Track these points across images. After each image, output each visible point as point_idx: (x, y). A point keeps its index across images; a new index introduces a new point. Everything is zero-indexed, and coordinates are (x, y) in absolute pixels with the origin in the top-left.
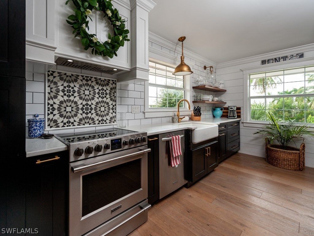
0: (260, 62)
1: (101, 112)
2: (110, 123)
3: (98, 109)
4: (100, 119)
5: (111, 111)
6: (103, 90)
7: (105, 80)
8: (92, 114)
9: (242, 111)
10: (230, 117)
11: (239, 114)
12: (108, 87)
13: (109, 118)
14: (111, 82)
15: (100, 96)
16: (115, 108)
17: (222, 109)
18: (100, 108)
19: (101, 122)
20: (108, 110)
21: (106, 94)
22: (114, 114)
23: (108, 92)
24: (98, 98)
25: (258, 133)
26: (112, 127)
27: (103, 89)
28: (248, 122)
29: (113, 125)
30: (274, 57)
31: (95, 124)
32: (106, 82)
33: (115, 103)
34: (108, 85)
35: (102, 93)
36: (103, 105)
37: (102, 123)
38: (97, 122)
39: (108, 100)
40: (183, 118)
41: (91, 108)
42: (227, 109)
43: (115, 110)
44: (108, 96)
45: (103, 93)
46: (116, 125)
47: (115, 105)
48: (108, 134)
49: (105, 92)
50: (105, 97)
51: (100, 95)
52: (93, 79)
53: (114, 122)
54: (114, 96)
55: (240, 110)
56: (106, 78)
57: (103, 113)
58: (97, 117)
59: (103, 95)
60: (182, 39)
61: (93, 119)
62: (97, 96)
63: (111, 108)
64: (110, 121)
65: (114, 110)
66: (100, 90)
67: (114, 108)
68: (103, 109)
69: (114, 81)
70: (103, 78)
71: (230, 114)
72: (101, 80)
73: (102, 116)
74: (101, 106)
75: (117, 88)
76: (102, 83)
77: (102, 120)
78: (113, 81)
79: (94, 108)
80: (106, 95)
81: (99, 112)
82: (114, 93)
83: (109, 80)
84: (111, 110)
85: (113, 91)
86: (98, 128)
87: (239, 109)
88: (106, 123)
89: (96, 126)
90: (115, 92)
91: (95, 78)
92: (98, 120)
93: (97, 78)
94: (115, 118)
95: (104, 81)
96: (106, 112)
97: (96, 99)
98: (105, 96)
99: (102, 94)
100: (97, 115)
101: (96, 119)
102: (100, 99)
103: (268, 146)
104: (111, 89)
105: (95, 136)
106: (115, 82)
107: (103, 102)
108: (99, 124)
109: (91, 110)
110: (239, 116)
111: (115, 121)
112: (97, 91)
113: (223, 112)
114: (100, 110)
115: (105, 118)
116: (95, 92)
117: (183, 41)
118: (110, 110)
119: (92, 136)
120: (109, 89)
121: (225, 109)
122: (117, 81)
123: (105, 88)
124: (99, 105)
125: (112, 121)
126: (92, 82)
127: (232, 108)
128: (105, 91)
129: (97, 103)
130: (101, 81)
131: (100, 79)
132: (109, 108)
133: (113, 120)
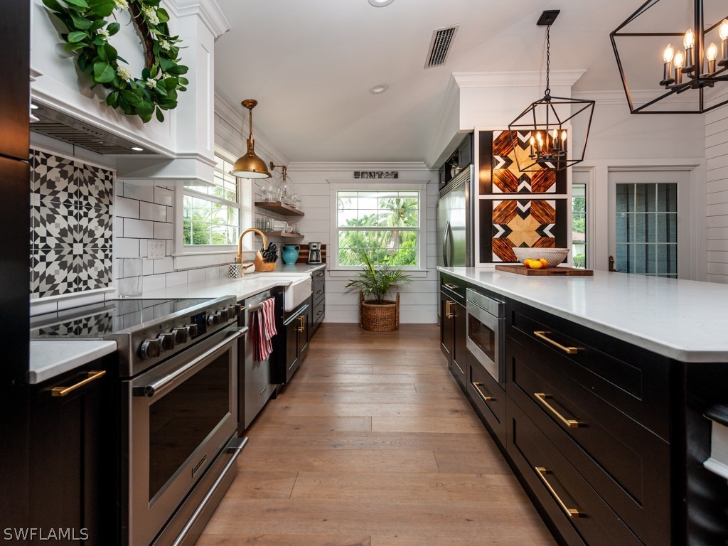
0: (352, 174)
1: (75, 256)
2: (97, 287)
3: (67, 249)
4: (72, 276)
5: (100, 255)
6: (81, 194)
7: (85, 167)
8: (48, 264)
9: (327, 251)
10: (311, 261)
11: (324, 257)
12: (92, 188)
13: (95, 275)
14: (101, 175)
15: (71, 213)
16: (111, 246)
17: (297, 248)
18: (71, 245)
19: (75, 286)
20: (92, 253)
21: (89, 207)
22: (107, 262)
23: (93, 201)
24: (66, 218)
25: (350, 285)
26: (100, 298)
27: (78, 193)
28: (336, 269)
29: (104, 293)
30: (369, 170)
31: (57, 293)
32: (87, 174)
33: (110, 233)
34: (92, 181)
35: (76, 202)
36: (78, 236)
37: (76, 290)
38: (62, 287)
39: (94, 225)
40: (248, 267)
41: (47, 246)
42: (307, 247)
43: (111, 251)
44: (92, 213)
45: (81, 203)
46: (114, 291)
47: (111, 238)
48: (93, 319)
49: (84, 203)
50: (86, 215)
51: (72, 208)
52: (52, 162)
53: (107, 285)
54: (107, 212)
55: (325, 249)
56: (87, 163)
57: (78, 261)
58: (63, 273)
59: (81, 208)
60: (250, 104)
61: (51, 279)
62: (63, 210)
63: (100, 246)
64: (98, 281)
65: (108, 252)
66: (70, 196)
67: (108, 245)
68: (78, 249)
69: (108, 174)
70: (79, 162)
71: (311, 256)
72: (75, 165)
73: (77, 269)
74: (75, 241)
75: (116, 192)
76: (77, 174)
77: (75, 281)
78: (105, 171)
79: (53, 246)
80: (89, 209)
81: (69, 259)
82: (107, 206)
83: (96, 169)
84: (100, 251)
85: (106, 201)
86: (62, 305)
87: (324, 247)
88: (88, 288)
89: (57, 301)
90: (111, 203)
91: (58, 159)
92: (65, 280)
93: (63, 159)
94: (109, 272)
95: (82, 170)
96: (87, 258)
97: (59, 219)
98: (84, 213)
99: (76, 208)
100: (63, 266)
101: (59, 279)
102: (72, 222)
103: (363, 303)
104: (101, 194)
105: (57, 328)
106: (110, 177)
107: (78, 228)
108: (70, 292)
109: (46, 252)
110: (324, 261)
111: (110, 281)
112: (63, 197)
113: (300, 254)
114: (71, 252)
115: (83, 275)
116: (58, 199)
117: (251, 109)
118: (96, 252)
119: (47, 328)
120: (95, 194)
121: (303, 247)
122: (115, 174)
123: (84, 190)
124: (69, 239)
125: (101, 282)
126: (49, 169)
127: (315, 246)
128: (86, 198)
129: (63, 232)
130: (76, 169)
131: (72, 163)
132: (96, 246)
133: (105, 280)
